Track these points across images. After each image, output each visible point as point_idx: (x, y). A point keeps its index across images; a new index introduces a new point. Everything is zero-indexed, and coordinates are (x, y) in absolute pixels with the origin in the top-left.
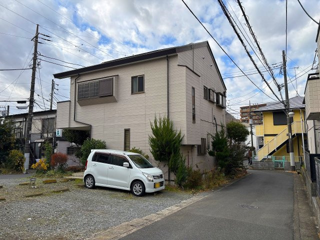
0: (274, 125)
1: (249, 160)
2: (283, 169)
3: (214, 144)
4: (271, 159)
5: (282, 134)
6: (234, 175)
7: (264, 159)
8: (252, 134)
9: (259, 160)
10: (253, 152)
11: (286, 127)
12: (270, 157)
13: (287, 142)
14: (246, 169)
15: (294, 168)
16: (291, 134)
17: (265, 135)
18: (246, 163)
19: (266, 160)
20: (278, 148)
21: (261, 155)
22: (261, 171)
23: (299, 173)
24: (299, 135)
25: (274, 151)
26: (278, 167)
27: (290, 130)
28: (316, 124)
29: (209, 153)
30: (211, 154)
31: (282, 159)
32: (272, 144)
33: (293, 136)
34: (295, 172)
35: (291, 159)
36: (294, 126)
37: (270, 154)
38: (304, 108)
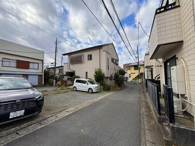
0: (134, 70)
2: (137, 84)
3: (115, 76)
5: (137, 73)
6: (121, 86)
8: (127, 73)
10: (127, 79)
11: (138, 70)
13: (138, 75)
14: (125, 84)
15: (140, 84)
17: (131, 73)
18: (125, 82)
19: (132, 81)
20: (135, 78)
21: (130, 80)
22: (130, 85)
23: (142, 85)
24: (142, 73)
25: (134, 78)
26: (135, 84)
27: (139, 72)
28: (147, 69)
30: (114, 79)
31: (137, 81)
32: (134, 76)
33: (140, 74)
35: (140, 81)
36: (141, 70)
37: (133, 79)
38: (144, 64)
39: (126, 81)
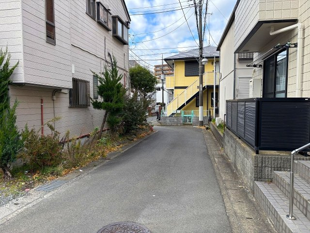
0: (185, 76)
1: (158, 116)
2: (191, 124)
4: (180, 114)
5: (193, 85)
6: (135, 135)
7: (173, 114)
8: (163, 90)
9: (168, 116)
10: (163, 107)
11: (197, 78)
12: (179, 112)
13: (197, 95)
14: (153, 126)
15: (202, 123)
16: (202, 86)
17: (176, 88)
19: (175, 115)
20: (187, 102)
21: (171, 109)
22: (168, 128)
23: (207, 128)
25: (184, 105)
26: (186, 123)
27: (201, 82)
28: (236, 67)
29: (93, 104)
30: (97, 106)
31: (191, 114)
32: (183, 97)
33: (204, 88)
34: (203, 128)
35: (200, 113)
36: (206, 76)
37: (179, 109)
38: (218, 57)
39: (158, 114)
